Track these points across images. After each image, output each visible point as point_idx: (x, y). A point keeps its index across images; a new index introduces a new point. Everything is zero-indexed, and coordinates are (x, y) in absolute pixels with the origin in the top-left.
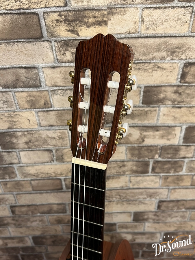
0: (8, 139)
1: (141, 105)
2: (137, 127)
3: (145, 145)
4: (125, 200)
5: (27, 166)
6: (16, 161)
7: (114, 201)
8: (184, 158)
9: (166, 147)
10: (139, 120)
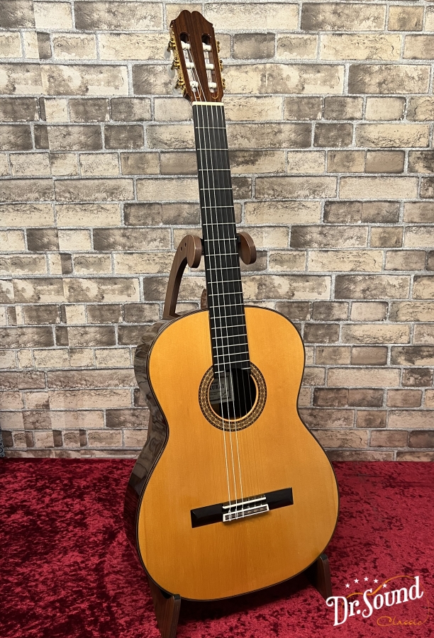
0: (145, 76)
1: (300, 30)
2: (295, 64)
3: (305, 96)
4: (280, 198)
5: (160, 126)
6: (147, 116)
7: (265, 202)
8: (352, 119)
9: (330, 99)
10: (299, 54)
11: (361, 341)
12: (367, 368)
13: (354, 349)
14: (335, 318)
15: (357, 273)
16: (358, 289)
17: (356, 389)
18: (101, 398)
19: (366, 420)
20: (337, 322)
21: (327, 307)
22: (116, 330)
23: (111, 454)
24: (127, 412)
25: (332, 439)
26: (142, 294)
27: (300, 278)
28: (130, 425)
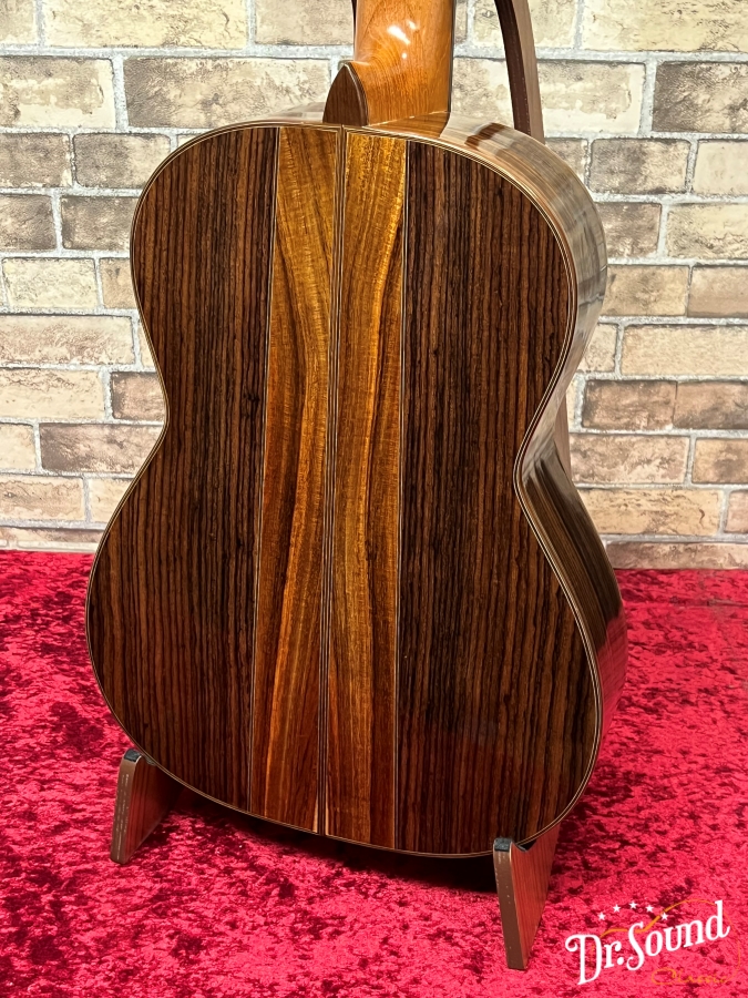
11: (719, 251)
12: (728, 326)
13: (697, 274)
14: (649, 186)
15: (715, 56)
16: (716, 105)
17: (698, 382)
18: (24, 391)
19: (718, 464)
20: (654, 198)
21: (632, 153)
22: (56, 205)
23: (57, 539)
24: (93, 432)
25: (628, 513)
26: (122, 104)
27: (558, 71)
28: (104, 467)
